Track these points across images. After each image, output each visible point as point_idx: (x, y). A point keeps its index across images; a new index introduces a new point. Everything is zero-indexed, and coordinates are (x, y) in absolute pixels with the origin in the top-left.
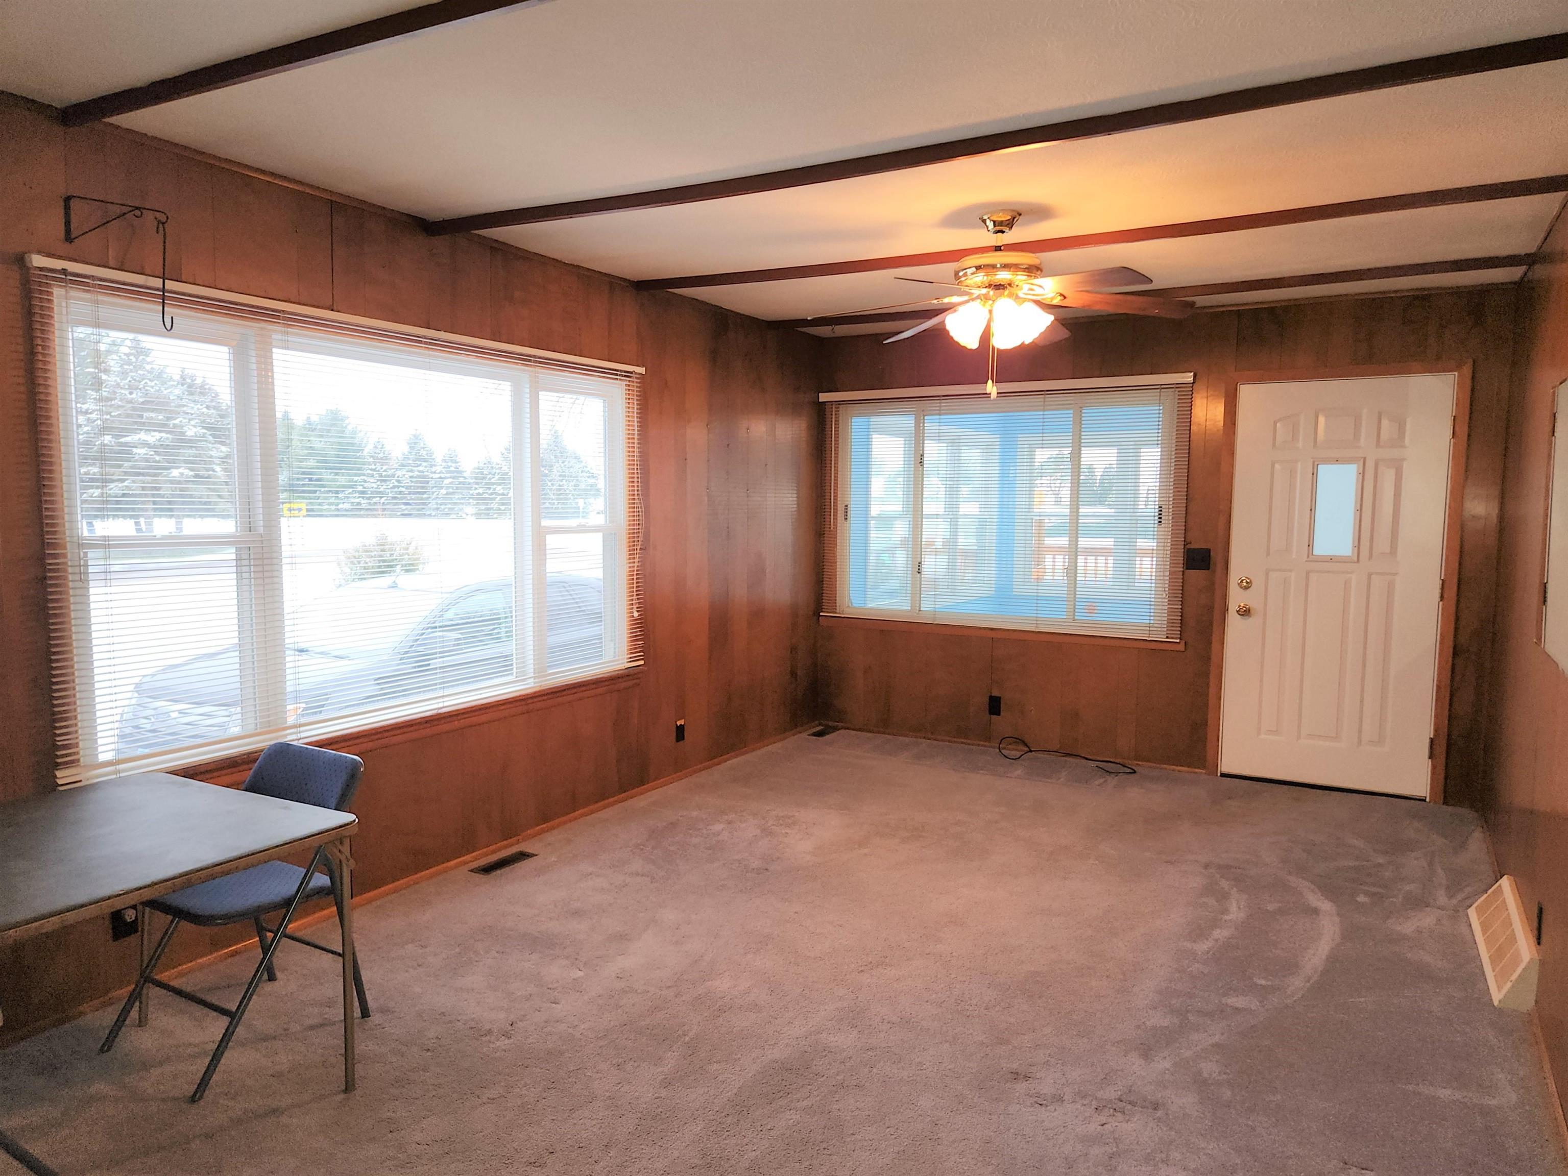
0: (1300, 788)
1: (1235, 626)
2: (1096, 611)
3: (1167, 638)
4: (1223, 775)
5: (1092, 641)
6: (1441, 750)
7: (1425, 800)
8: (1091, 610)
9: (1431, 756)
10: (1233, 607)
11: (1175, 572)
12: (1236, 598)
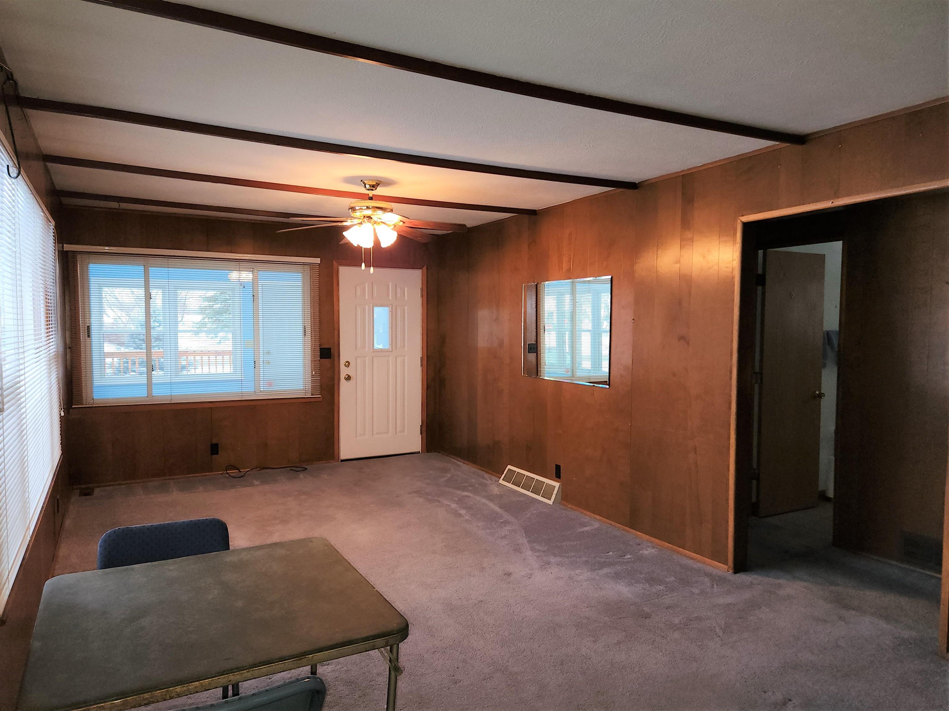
0: (373, 459)
1: (344, 386)
2: (272, 385)
3: (312, 395)
4: (342, 461)
5: (274, 402)
6: (424, 429)
7: (420, 453)
8: (270, 384)
9: (421, 433)
10: (343, 376)
11: (315, 361)
12: (344, 371)
